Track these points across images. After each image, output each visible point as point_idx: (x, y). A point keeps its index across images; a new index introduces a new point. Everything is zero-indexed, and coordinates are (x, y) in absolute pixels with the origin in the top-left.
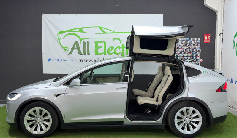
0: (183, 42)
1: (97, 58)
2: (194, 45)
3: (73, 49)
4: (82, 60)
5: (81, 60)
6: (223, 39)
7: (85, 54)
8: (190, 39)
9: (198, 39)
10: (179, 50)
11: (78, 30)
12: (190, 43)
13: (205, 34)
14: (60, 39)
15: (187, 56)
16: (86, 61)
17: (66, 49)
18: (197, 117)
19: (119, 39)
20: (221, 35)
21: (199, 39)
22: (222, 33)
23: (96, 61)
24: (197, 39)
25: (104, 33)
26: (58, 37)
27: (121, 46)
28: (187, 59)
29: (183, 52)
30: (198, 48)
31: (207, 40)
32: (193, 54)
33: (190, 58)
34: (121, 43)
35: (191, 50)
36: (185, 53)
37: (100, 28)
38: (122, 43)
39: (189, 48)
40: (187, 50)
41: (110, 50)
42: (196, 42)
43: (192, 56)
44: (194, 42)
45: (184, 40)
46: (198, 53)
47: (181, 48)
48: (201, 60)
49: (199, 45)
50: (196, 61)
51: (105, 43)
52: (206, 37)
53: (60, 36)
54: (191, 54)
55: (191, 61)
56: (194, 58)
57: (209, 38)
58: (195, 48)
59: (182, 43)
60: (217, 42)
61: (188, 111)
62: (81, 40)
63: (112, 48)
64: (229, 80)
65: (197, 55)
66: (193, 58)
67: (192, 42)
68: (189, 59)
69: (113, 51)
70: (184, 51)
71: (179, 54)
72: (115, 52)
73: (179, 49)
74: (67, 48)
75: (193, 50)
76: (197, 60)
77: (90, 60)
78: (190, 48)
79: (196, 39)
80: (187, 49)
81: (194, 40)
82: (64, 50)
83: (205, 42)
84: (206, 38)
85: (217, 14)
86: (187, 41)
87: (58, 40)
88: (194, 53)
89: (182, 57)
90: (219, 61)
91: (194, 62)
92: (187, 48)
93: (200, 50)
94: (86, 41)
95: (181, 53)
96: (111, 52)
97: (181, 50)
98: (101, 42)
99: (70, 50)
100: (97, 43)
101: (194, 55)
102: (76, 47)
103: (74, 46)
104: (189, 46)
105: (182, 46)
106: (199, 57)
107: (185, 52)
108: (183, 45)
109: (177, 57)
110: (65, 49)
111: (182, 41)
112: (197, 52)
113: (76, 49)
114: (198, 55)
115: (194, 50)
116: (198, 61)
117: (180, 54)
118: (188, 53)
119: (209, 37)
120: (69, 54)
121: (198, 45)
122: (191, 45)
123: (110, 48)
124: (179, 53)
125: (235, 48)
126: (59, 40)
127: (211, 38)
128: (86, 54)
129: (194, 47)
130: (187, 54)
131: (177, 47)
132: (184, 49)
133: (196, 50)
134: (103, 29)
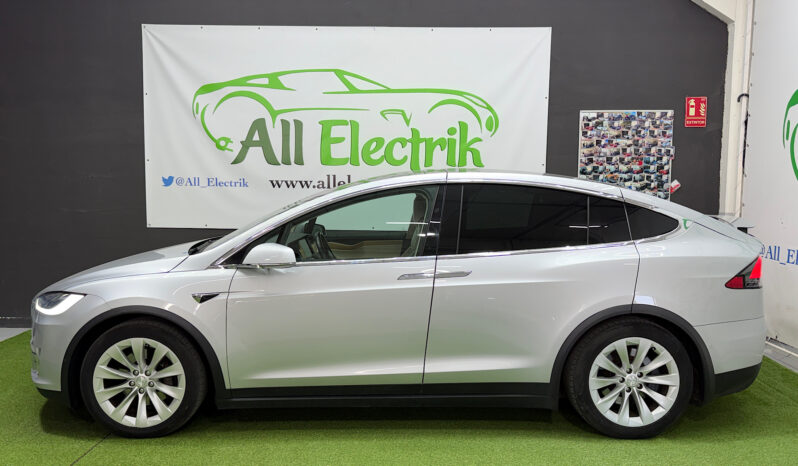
0: (616, 124)
1: (329, 176)
2: (652, 132)
3: (247, 145)
4: (277, 182)
5: (275, 184)
6: (747, 115)
7: (287, 162)
8: (639, 114)
9: (666, 113)
10: (603, 150)
11: (265, 81)
12: (638, 127)
13: (691, 96)
14: (204, 109)
15: (630, 171)
16: (291, 184)
17: (222, 143)
18: (663, 370)
19: (403, 113)
20: (744, 99)
21: (670, 113)
22: (747, 95)
23: (326, 185)
24: (664, 115)
25: (353, 90)
26: (197, 104)
27: (409, 136)
28: (630, 180)
29: (614, 159)
30: (664, 145)
31: (696, 115)
32: (647, 163)
33: (637, 177)
34: (408, 125)
35: (641, 150)
36: (621, 160)
37: (340, 74)
38: (412, 125)
39: (636, 143)
40: (628, 151)
41: (372, 149)
42: (658, 123)
43: (646, 172)
44: (654, 123)
45: (620, 117)
46: (665, 159)
47: (610, 142)
48: (676, 183)
49: (670, 132)
50: (659, 186)
51: (354, 126)
52: (692, 106)
53: (203, 100)
54: (640, 164)
55: (642, 188)
56: (653, 177)
57: (702, 110)
58: (655, 144)
59: (614, 128)
60: (728, 122)
61: (634, 350)
62: (274, 114)
63: (379, 141)
64: (767, 249)
65: (662, 168)
66: (649, 177)
67: (647, 124)
68: (635, 181)
69: (381, 152)
70: (617, 153)
71: (601, 165)
72: (388, 158)
73: (603, 147)
74: (228, 140)
75: (648, 151)
76: (661, 184)
77: (305, 184)
78: (640, 142)
79: (658, 113)
80: (629, 146)
81: (651, 116)
82: (219, 147)
83: (688, 122)
84: (692, 112)
85: (729, 30)
86: (629, 119)
87: (197, 113)
88: (652, 159)
89: (612, 173)
90: (736, 189)
91: (652, 189)
92: (630, 142)
93: (672, 152)
94: (290, 118)
95: (609, 160)
96: (376, 156)
97: (608, 151)
98: (343, 123)
99: (237, 148)
100: (327, 126)
101: (653, 168)
102: (256, 137)
103: (251, 134)
104: (636, 137)
105: (613, 137)
106: (668, 173)
107: (622, 156)
108: (615, 133)
109: (594, 174)
110: (220, 145)
111: (612, 119)
112: (661, 159)
113: (256, 144)
114: (666, 168)
115: (653, 150)
116: (666, 186)
117: (605, 164)
118: (633, 159)
119: (703, 105)
120: (235, 162)
121: (664, 133)
122: (642, 133)
123: (371, 142)
124: (601, 159)
125: (788, 143)
126: (199, 116)
127: (708, 110)
128: (290, 164)
129: (652, 140)
130: (629, 163)
131: (595, 139)
132: (619, 147)
133: (660, 150)
134: (347, 77)
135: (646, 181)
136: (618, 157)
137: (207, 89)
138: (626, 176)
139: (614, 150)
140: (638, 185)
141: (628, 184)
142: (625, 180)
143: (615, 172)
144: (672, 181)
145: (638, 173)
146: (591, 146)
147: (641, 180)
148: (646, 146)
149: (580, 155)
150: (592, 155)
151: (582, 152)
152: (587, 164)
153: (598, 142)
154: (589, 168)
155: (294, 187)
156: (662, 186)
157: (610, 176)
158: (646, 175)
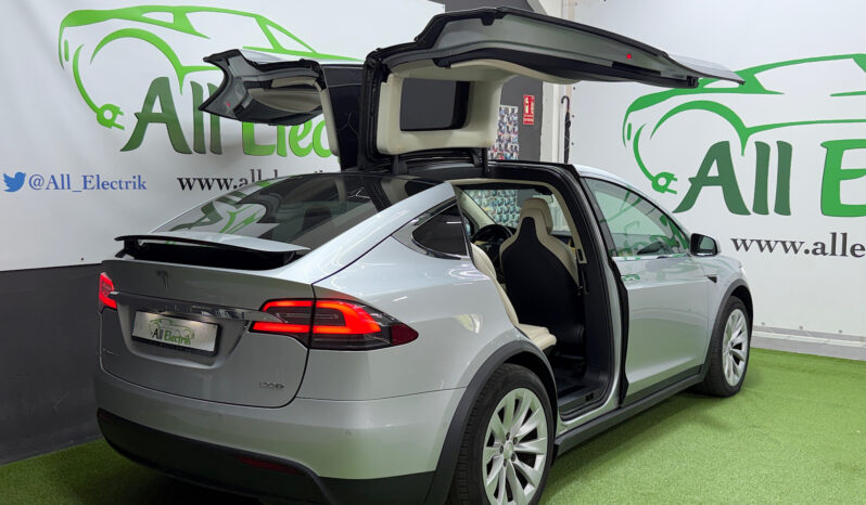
1: (253, 171)
2: (508, 128)
3: (144, 119)
4: (188, 181)
5: (185, 184)
7: (200, 149)
9: (514, 110)
11: (169, 18)
12: (500, 122)
13: (527, 94)
14: (77, 53)
16: (206, 184)
17: (108, 115)
21: (516, 109)
25: (277, 49)
26: (66, 42)
30: (514, 141)
31: (529, 113)
37: (263, 22)
39: (500, 139)
40: (495, 146)
41: (299, 133)
42: (510, 118)
46: (514, 153)
49: (517, 129)
52: (526, 104)
57: (532, 109)
58: (509, 141)
60: (550, 121)
62: (182, 72)
63: (306, 123)
67: (505, 120)
72: (316, 145)
74: (116, 111)
75: (506, 146)
77: (224, 183)
78: (502, 138)
79: (510, 108)
81: (507, 110)
82: (102, 121)
83: (525, 120)
84: (527, 111)
87: (67, 60)
88: (508, 155)
93: (518, 148)
94: (203, 80)
96: (302, 144)
99: (130, 124)
102: (157, 108)
103: (149, 101)
104: (500, 132)
107: (492, 151)
110: (104, 117)
113: (157, 118)
115: (509, 145)
118: (498, 155)
119: (532, 104)
120: (126, 148)
121: (514, 130)
122: (503, 128)
125: (630, 144)
126: (69, 65)
127: (535, 107)
128: (204, 152)
129: (507, 135)
133: (512, 146)
134: (269, 28)
137: (81, 18)
155: (210, 188)
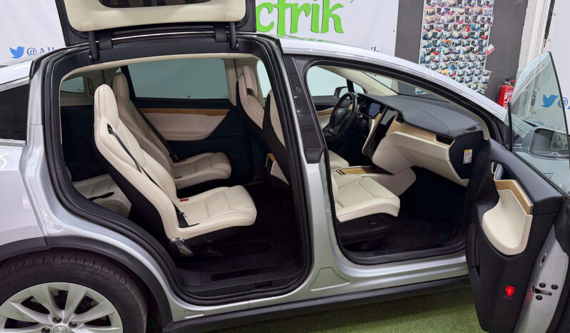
10: (442, 18)
15: (461, 37)
28: (460, 44)
29: (450, 25)
32: (474, 29)
33: (465, 42)
35: (470, 18)
36: (455, 26)
39: (467, 12)
40: (460, 19)
43: (472, 38)
47: (448, 10)
48: (491, 47)
49: (492, 2)
54: (468, 30)
55: (468, 52)
56: (476, 41)
58: (480, 13)
65: (484, 34)
66: (473, 42)
68: (463, 46)
70: (452, 21)
71: (440, 31)
73: (442, 15)
76: (481, 49)
78: (470, 11)
80: (461, 14)
88: (477, 26)
89: (447, 38)
91: (475, 53)
92: (462, 11)
93: (491, 21)
95: (446, 27)
97: (445, 18)
101: (477, 34)
104: (468, 6)
105: (450, 6)
106: (487, 38)
107: (455, 23)
108: (452, 2)
109: (433, 39)
112: (483, 26)
114: (486, 34)
116: (484, 50)
117: (443, 30)
118: (464, 25)
121: (488, 3)
122: (472, 2)
124: (440, 26)
129: (478, 9)
130: (460, 29)
131: (437, 7)
132: (454, 15)
133: (483, 18)
135: (471, 46)
136: (453, 24)
138: (456, 41)
139: (450, 18)
140: (465, 49)
141: (458, 48)
142: (456, 45)
143: (450, 37)
144: (489, 45)
145: (466, 38)
146: (433, 13)
147: (467, 45)
148: (474, 14)
149: (424, 21)
150: (433, 22)
151: (426, 18)
152: (428, 31)
153: (439, 10)
154: (430, 34)
156: (482, 49)
157: (444, 40)
158: (471, 40)
